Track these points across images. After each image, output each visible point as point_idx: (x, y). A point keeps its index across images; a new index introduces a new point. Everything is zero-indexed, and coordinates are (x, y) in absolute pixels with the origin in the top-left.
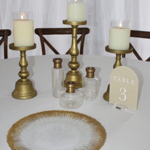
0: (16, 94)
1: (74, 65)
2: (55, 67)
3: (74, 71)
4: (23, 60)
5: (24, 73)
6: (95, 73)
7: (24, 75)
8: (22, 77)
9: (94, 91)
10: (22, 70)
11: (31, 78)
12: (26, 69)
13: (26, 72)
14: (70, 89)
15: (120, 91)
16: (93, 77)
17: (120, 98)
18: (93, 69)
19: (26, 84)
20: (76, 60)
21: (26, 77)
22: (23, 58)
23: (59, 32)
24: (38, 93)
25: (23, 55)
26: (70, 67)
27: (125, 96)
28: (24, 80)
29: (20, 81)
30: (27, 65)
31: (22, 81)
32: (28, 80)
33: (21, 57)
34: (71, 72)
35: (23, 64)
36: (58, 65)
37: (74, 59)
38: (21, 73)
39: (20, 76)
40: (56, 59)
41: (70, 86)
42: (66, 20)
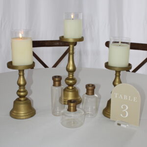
0: (14, 114)
1: (71, 82)
2: (54, 85)
3: (71, 88)
5: (22, 92)
6: (95, 90)
7: (22, 94)
8: (21, 97)
9: (94, 107)
10: (20, 89)
11: (30, 97)
12: (24, 88)
13: (25, 91)
14: (72, 108)
15: (122, 107)
16: (93, 94)
17: (121, 115)
18: (93, 86)
19: (25, 103)
20: (73, 76)
21: (24, 96)
22: (22, 77)
24: (37, 112)
25: (21, 73)
26: (67, 83)
27: (127, 112)
28: (22, 99)
29: (18, 100)
30: (25, 83)
31: (21, 101)
32: (27, 99)
33: (20, 75)
34: (67, 88)
35: (22, 83)
36: (57, 83)
37: (71, 75)
38: (19, 91)
39: (19, 95)
40: (55, 77)
41: (72, 104)
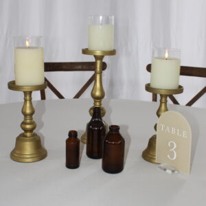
0: (16, 155)
4: (28, 105)
5: (28, 124)
7: (28, 127)
8: (26, 130)
10: (26, 119)
12: (31, 119)
13: (32, 123)
15: (169, 145)
17: (169, 156)
19: (31, 140)
20: (100, 105)
21: (31, 130)
22: (28, 102)
23: (64, 67)
25: (28, 98)
27: (175, 153)
28: (28, 134)
29: (23, 135)
30: (32, 113)
31: (26, 136)
32: (35, 135)
33: (26, 100)
35: (28, 111)
37: (98, 104)
38: (24, 123)
39: (23, 129)
42: (87, 49)
